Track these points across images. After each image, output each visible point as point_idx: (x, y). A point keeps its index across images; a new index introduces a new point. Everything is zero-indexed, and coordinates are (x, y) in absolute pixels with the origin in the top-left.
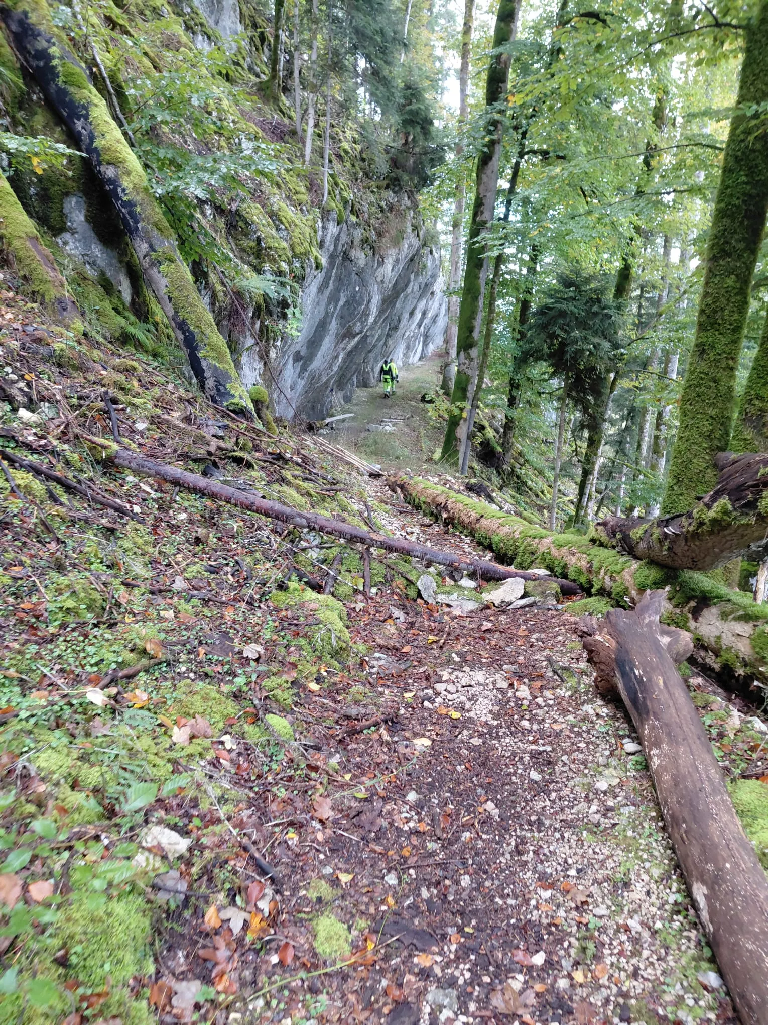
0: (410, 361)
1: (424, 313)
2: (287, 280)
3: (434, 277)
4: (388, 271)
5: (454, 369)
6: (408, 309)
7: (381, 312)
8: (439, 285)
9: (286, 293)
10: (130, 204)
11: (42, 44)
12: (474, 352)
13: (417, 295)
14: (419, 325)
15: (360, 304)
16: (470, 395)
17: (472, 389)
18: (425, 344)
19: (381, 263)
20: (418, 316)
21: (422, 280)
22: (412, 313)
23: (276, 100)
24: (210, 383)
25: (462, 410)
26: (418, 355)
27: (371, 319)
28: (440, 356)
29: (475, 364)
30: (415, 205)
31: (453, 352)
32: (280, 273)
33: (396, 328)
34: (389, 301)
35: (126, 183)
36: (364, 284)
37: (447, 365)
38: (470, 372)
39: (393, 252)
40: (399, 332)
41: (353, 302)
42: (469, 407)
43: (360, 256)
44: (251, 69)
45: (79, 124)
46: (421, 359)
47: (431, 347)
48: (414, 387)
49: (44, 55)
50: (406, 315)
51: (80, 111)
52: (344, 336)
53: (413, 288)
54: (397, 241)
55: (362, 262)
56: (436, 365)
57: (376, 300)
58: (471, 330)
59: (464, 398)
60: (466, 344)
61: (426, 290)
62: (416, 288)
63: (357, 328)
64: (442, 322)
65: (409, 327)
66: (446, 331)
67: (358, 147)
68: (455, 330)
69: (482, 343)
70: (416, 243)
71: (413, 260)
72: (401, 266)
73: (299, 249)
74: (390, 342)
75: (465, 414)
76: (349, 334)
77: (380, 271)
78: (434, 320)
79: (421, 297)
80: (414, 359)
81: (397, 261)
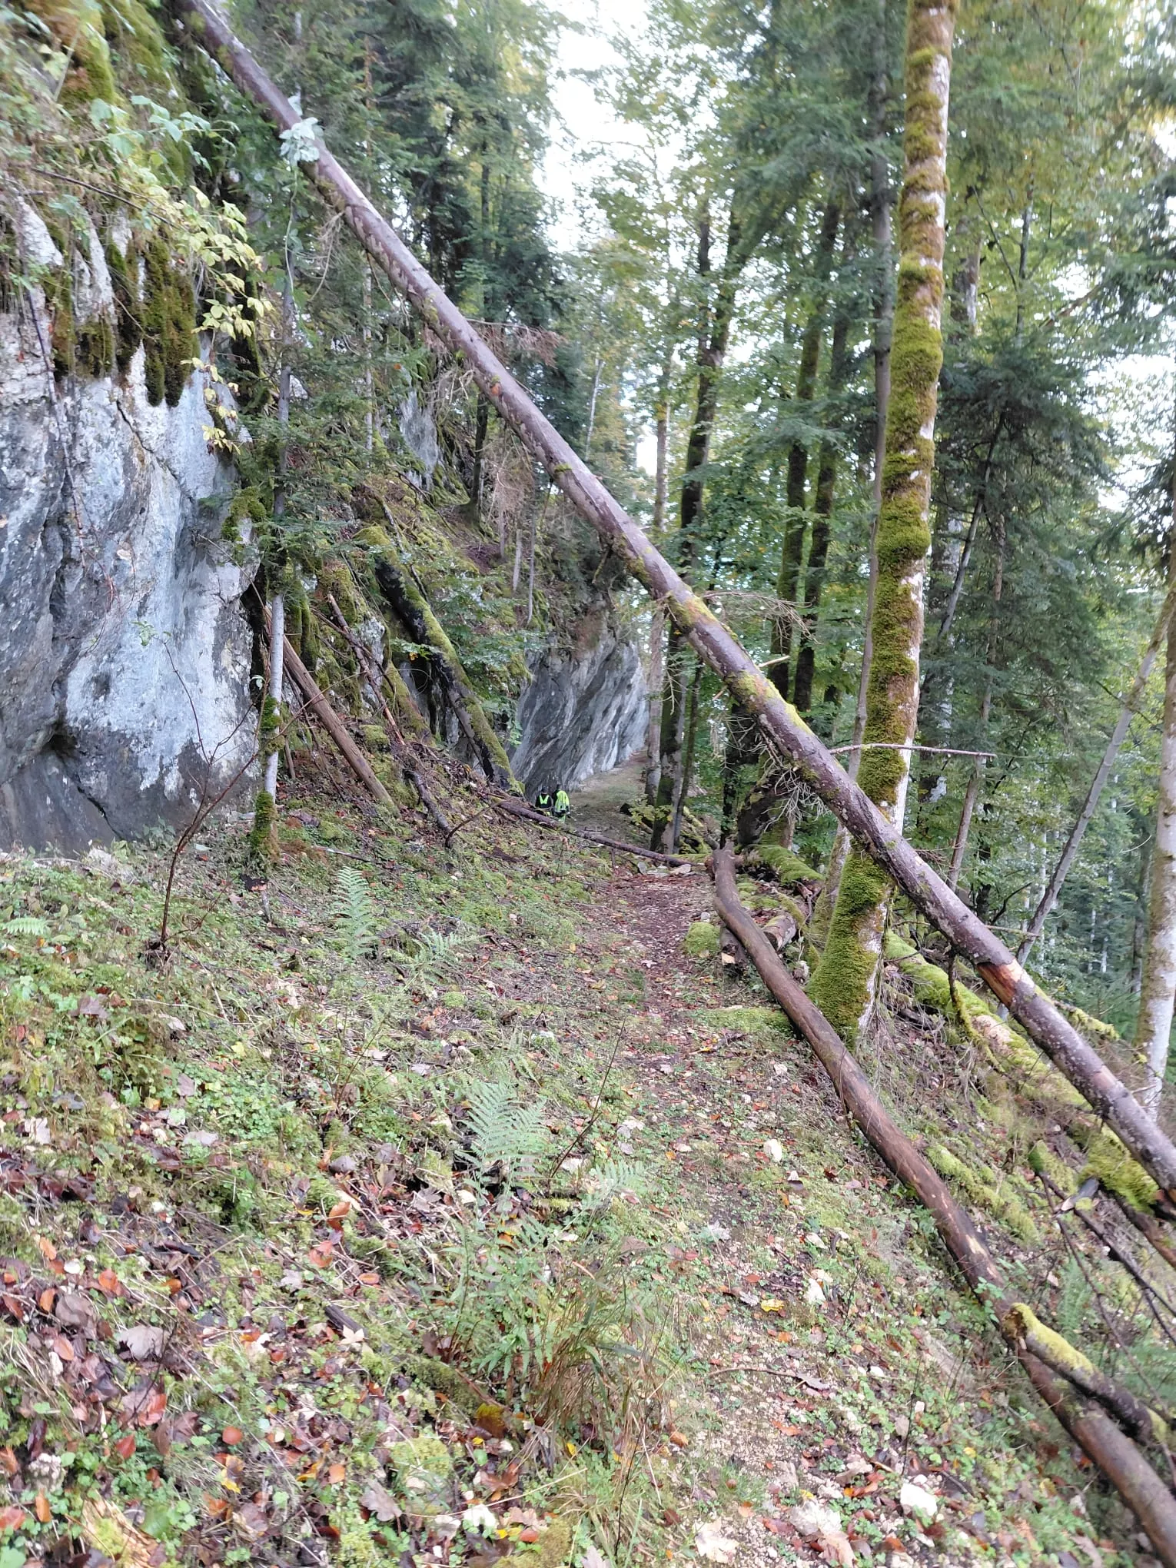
0: (603, 767)
1: (619, 710)
2: (508, 698)
3: (632, 670)
4: (584, 674)
5: (657, 775)
6: (602, 707)
7: (576, 713)
8: (637, 679)
9: (506, 707)
10: (448, 670)
11: (395, 576)
12: (678, 756)
13: (612, 691)
14: (614, 724)
15: (555, 708)
16: (675, 799)
17: (677, 793)
18: (621, 747)
19: (577, 667)
20: (613, 713)
21: (617, 675)
22: (606, 712)
23: (477, 521)
24: (497, 778)
25: (667, 813)
26: (613, 760)
27: (567, 723)
28: (641, 761)
29: (680, 767)
30: (609, 607)
31: (656, 755)
32: (502, 692)
33: (587, 729)
34: (583, 702)
35: (446, 657)
36: (560, 688)
37: (650, 771)
38: (674, 776)
39: (588, 655)
40: (591, 734)
41: (548, 707)
42: (674, 810)
43: (557, 663)
44: (446, 486)
45: (416, 622)
46: (616, 764)
47: (629, 750)
48: (611, 798)
49: (397, 582)
50: (599, 715)
51: (418, 614)
52: (538, 741)
53: (609, 684)
54: (592, 644)
55: (558, 668)
56: (637, 770)
57: (571, 704)
58: (674, 733)
59: (669, 802)
60: (669, 747)
61: (624, 685)
62: (611, 684)
63: (552, 733)
64: (642, 719)
65: (603, 727)
66: (648, 730)
67: (551, 549)
68: (657, 730)
69: (685, 746)
70: (612, 643)
71: (610, 660)
72: (596, 668)
73: (516, 670)
74: (581, 745)
75: (670, 818)
76: (542, 739)
77: (576, 675)
78: (632, 717)
79: (616, 694)
80: (608, 764)
81: (593, 663)
